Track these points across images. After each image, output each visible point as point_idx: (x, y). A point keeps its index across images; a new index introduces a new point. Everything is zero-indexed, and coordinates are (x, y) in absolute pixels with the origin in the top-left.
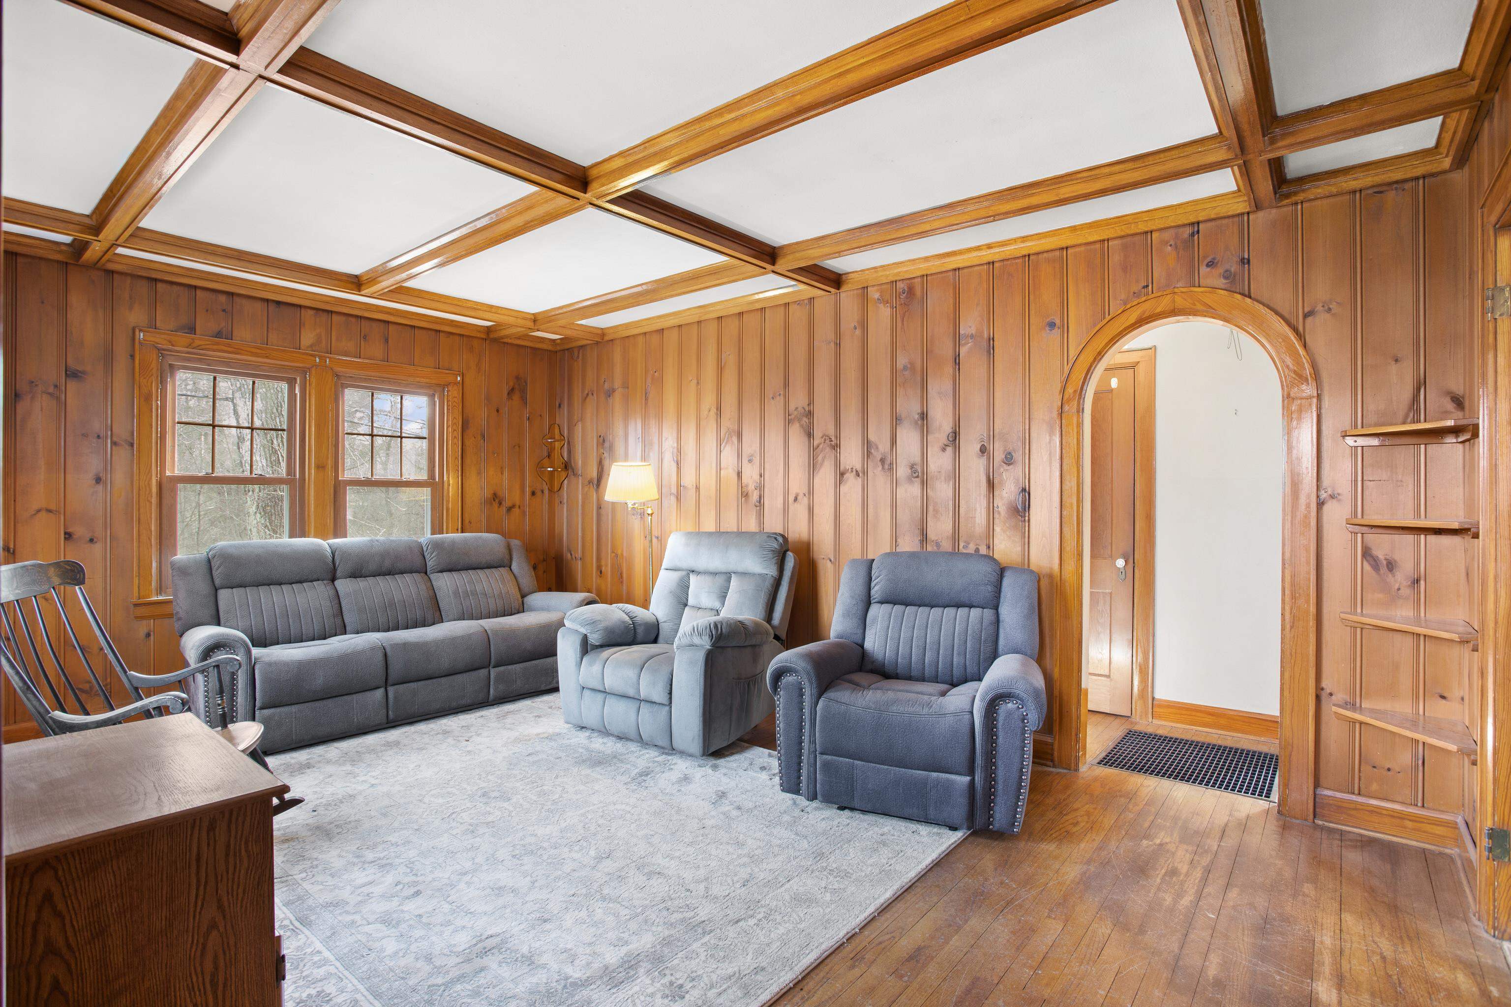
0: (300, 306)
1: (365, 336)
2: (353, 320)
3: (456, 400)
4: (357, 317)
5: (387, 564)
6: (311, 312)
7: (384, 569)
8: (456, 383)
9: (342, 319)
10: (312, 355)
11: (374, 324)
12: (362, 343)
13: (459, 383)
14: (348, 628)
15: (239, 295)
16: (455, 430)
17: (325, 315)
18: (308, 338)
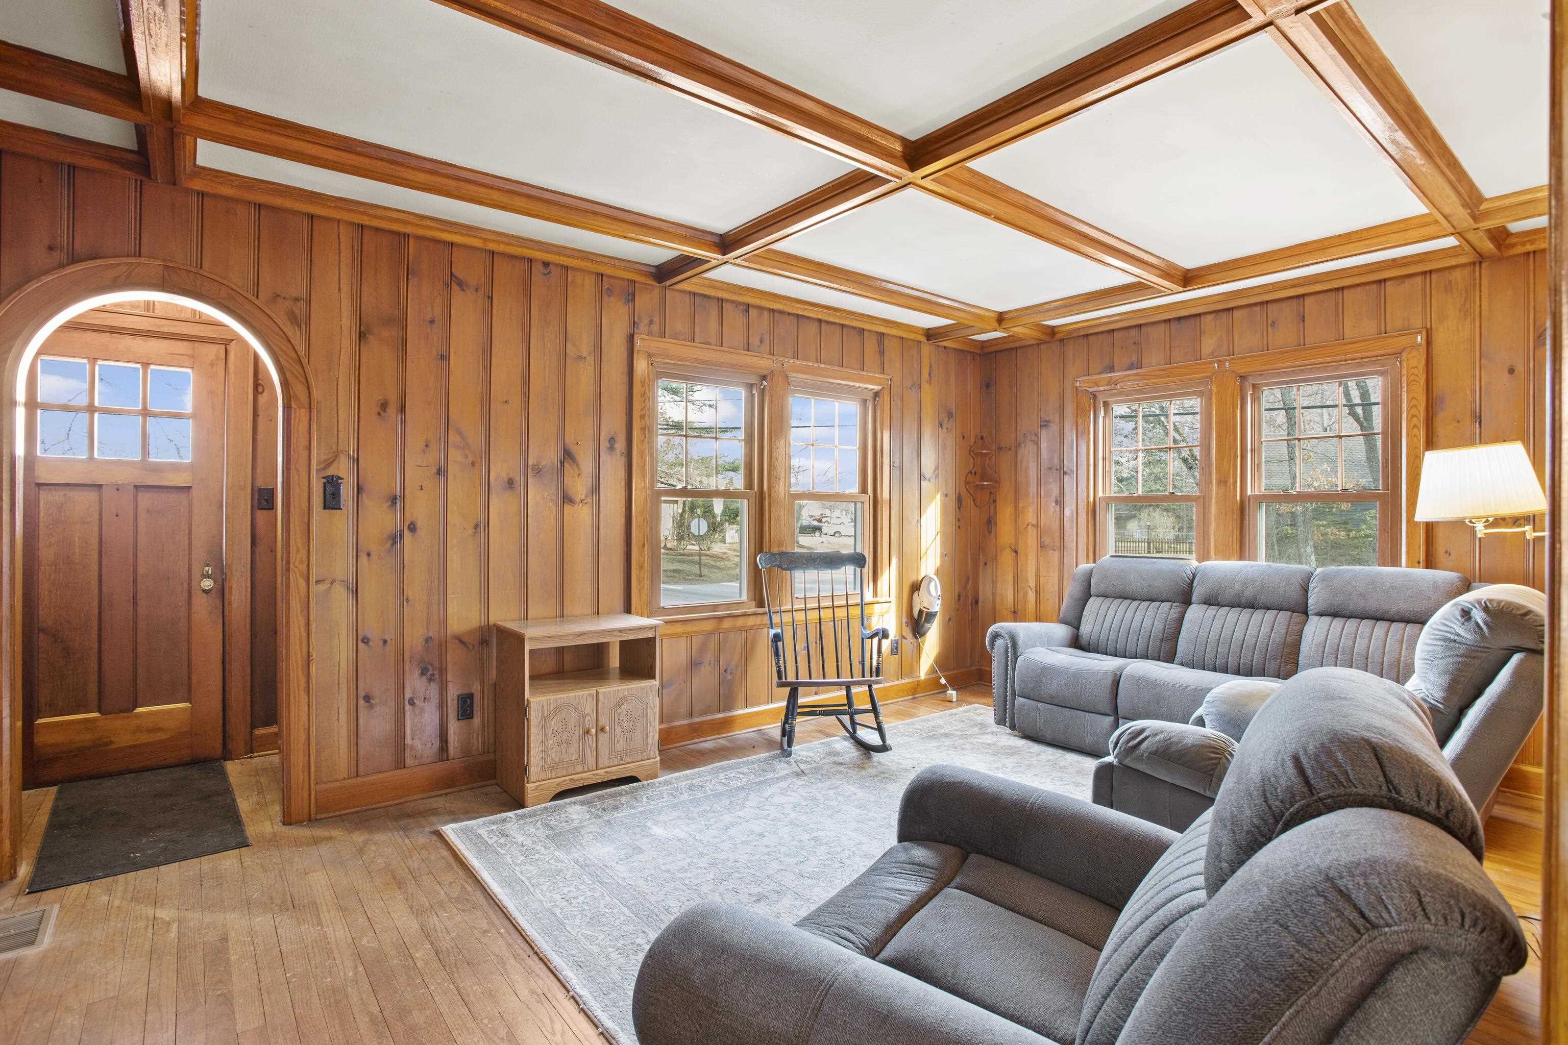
0: (1200, 315)
1: (1273, 322)
2: (1257, 309)
3: (1416, 371)
4: (1261, 303)
5: (1248, 593)
6: (1210, 317)
7: (1243, 600)
8: (1415, 346)
9: (1244, 312)
10: (1211, 363)
11: (1284, 305)
12: (1270, 329)
13: (1420, 345)
14: (1178, 657)
15: (1145, 325)
16: (1413, 416)
17: (1225, 315)
18: (1208, 344)
